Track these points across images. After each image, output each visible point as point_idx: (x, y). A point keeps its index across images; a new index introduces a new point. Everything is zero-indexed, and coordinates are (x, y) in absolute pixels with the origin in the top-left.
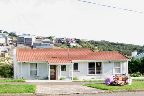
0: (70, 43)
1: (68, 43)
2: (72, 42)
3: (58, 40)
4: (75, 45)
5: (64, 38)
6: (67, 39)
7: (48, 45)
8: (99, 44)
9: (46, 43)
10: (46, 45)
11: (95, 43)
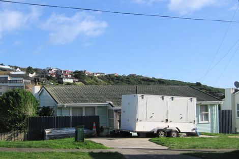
0: (63, 78)
1: (58, 78)
2: (66, 76)
3: (42, 73)
4: (71, 81)
5: (51, 70)
6: (57, 72)
7: (19, 82)
8: (122, 80)
9: (17, 77)
10: (16, 81)
11: (116, 78)
